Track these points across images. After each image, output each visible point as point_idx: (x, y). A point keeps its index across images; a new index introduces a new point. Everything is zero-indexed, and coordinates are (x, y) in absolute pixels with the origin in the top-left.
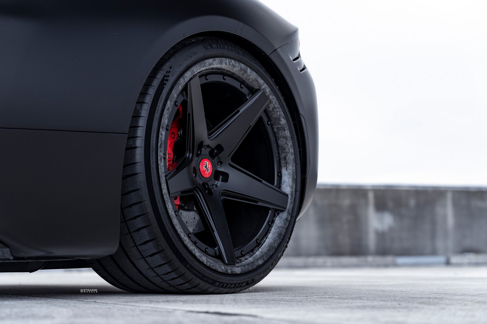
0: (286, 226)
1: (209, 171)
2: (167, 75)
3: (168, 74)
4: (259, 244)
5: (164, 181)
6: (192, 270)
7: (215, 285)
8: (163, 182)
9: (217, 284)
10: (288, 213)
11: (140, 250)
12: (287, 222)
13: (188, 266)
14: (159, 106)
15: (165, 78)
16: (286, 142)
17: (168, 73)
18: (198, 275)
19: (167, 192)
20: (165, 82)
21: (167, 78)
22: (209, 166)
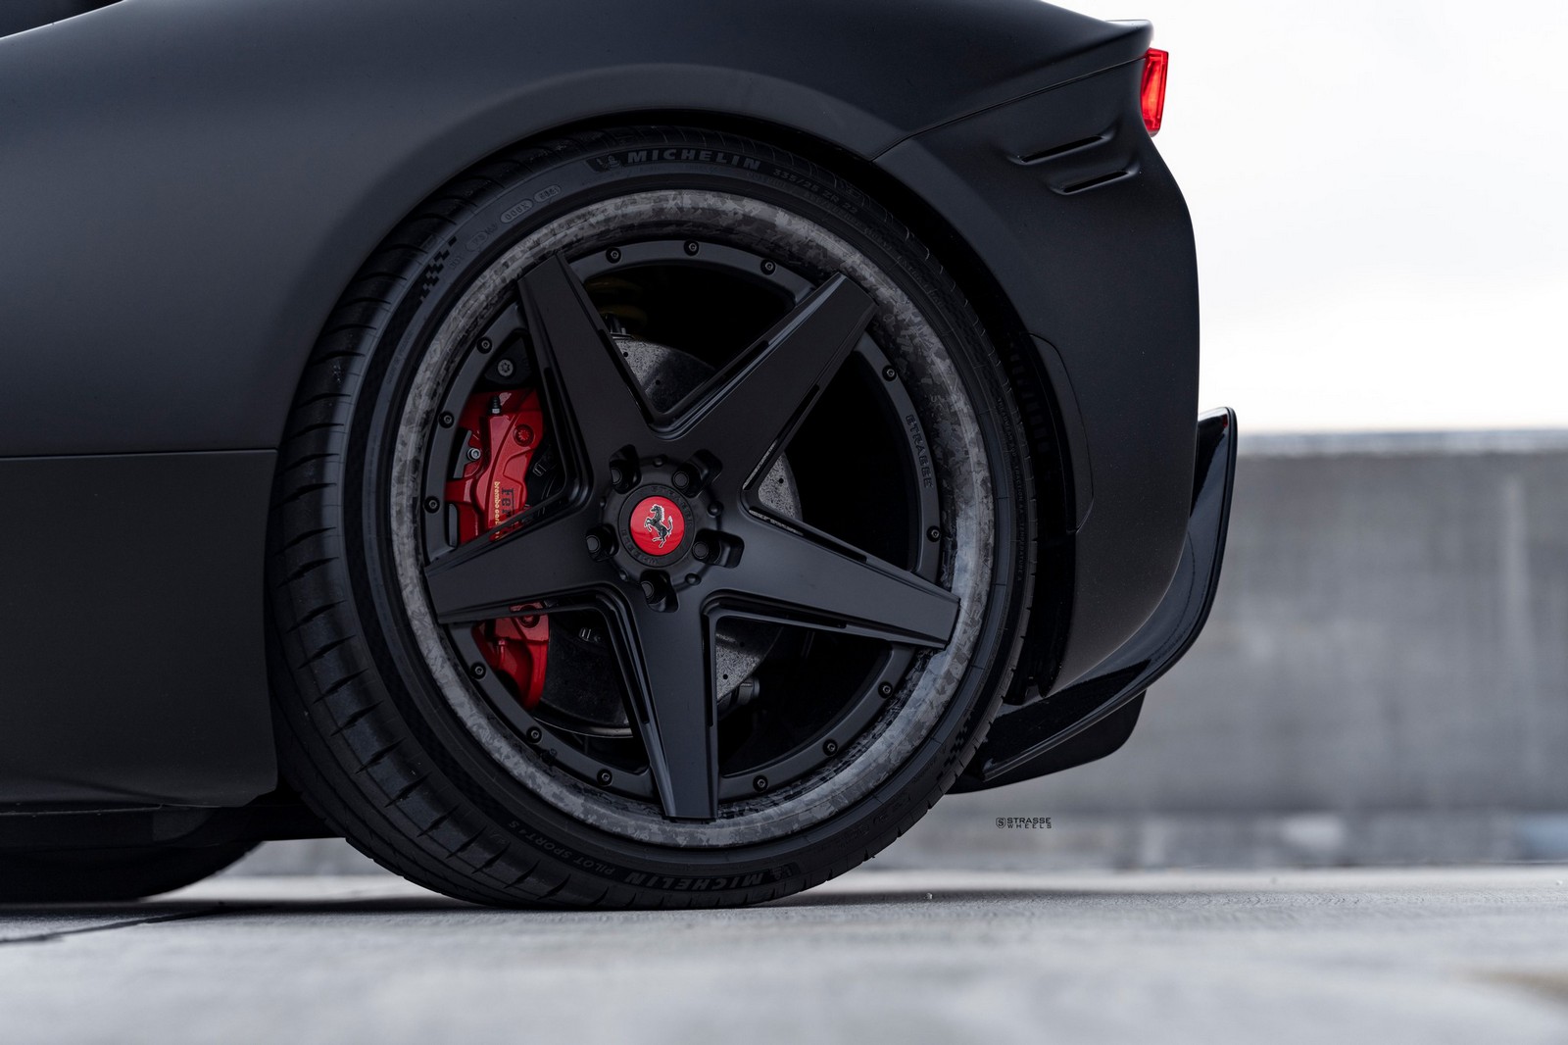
0: (945, 697)
1: (669, 534)
2: (435, 265)
3: (440, 261)
4: (838, 756)
5: (411, 578)
6: (530, 838)
7: (627, 880)
8: (408, 581)
9: (636, 878)
10: (957, 656)
11: (377, 780)
12: (949, 684)
13: (514, 825)
14: (397, 361)
15: (428, 275)
16: (954, 430)
17: (441, 259)
18: (555, 851)
19: (424, 610)
20: (425, 287)
21: (434, 275)
22: (670, 518)
